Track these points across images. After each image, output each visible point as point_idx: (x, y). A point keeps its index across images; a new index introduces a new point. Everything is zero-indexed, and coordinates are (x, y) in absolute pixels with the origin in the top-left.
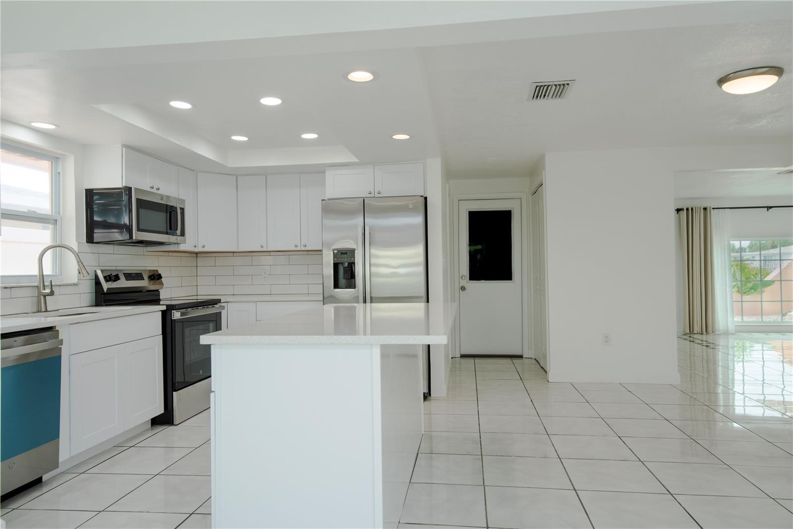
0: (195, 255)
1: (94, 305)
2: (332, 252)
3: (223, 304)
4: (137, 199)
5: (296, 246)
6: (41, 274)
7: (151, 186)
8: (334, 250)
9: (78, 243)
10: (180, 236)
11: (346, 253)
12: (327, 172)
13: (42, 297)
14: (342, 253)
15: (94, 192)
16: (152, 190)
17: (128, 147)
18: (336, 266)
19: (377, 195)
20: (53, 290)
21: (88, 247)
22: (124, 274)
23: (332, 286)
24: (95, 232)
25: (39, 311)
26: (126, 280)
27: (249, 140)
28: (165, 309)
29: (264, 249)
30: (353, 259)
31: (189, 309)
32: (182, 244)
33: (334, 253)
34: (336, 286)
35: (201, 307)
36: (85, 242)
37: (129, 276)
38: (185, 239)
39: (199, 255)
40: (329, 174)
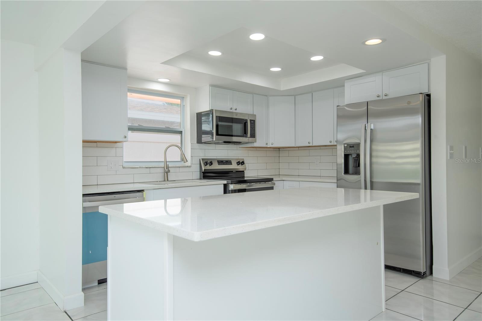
0: (278, 150)
1: (199, 178)
2: (343, 146)
3: (274, 182)
4: (216, 116)
5: (331, 142)
6: (165, 161)
7: (230, 107)
8: (345, 144)
9: (191, 143)
10: (250, 137)
11: (353, 147)
12: (346, 85)
13: (166, 173)
14: (350, 147)
15: (202, 113)
16: (231, 111)
17: (212, 86)
18: (346, 157)
19: (384, 98)
20: (169, 169)
21: (197, 146)
22: (218, 161)
23: (343, 172)
24: (203, 137)
25: (165, 181)
26: (219, 165)
27: (282, 70)
28: (226, 183)
29: (311, 145)
30: (358, 151)
31: (252, 183)
32: (254, 143)
33: (344, 146)
34: (346, 171)
35: (264, 182)
36: (196, 143)
37: (221, 162)
38: (256, 139)
39: (280, 149)
40: (347, 85)
